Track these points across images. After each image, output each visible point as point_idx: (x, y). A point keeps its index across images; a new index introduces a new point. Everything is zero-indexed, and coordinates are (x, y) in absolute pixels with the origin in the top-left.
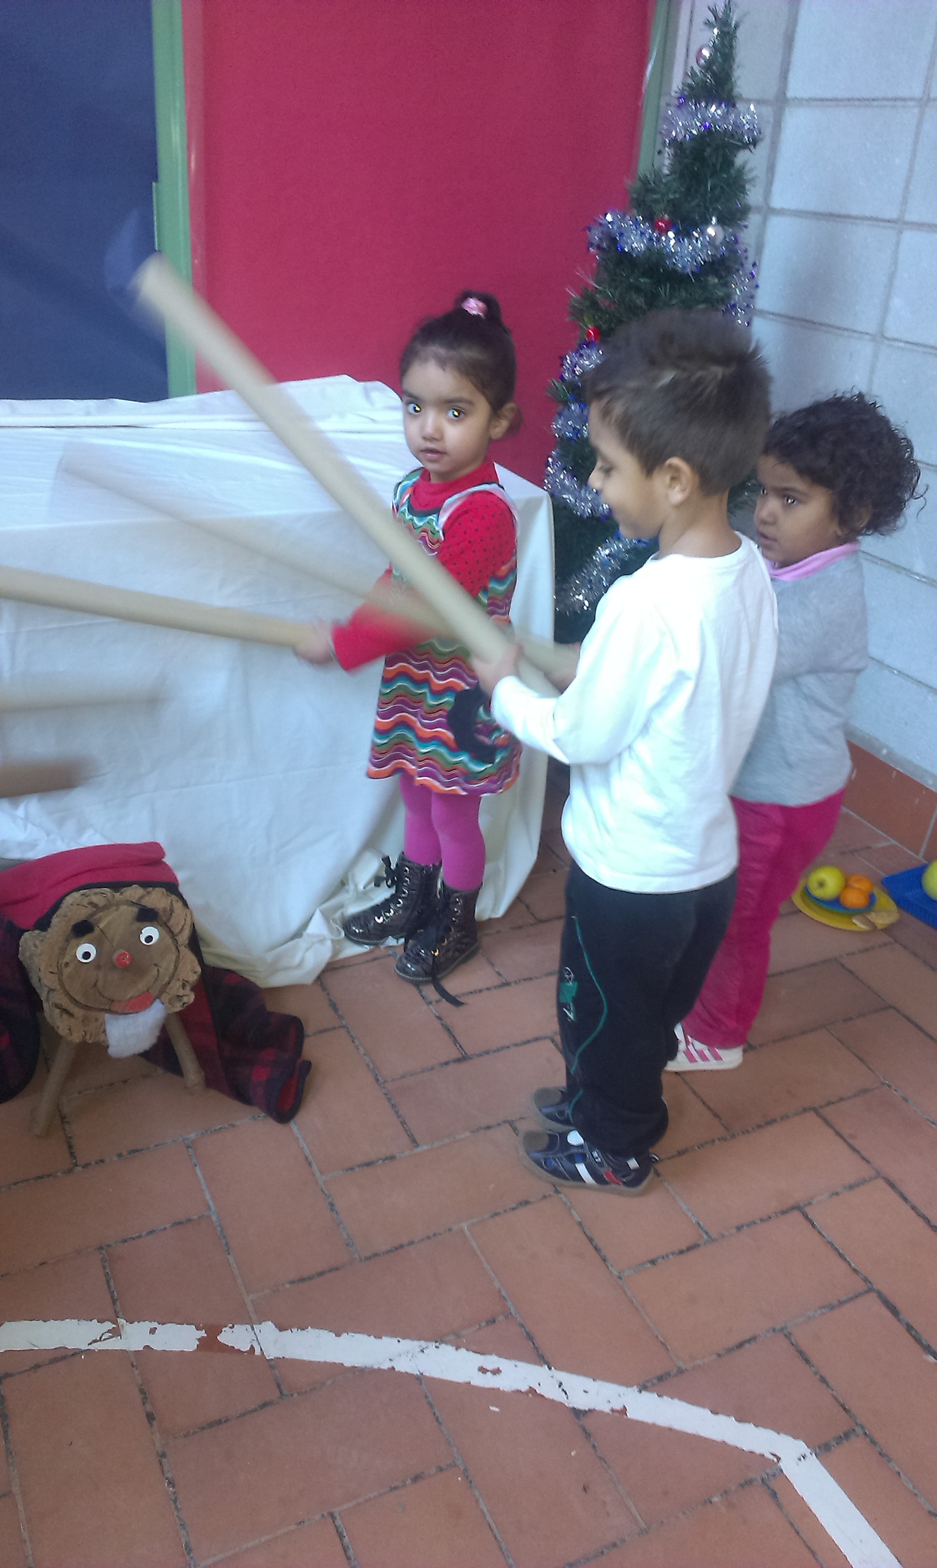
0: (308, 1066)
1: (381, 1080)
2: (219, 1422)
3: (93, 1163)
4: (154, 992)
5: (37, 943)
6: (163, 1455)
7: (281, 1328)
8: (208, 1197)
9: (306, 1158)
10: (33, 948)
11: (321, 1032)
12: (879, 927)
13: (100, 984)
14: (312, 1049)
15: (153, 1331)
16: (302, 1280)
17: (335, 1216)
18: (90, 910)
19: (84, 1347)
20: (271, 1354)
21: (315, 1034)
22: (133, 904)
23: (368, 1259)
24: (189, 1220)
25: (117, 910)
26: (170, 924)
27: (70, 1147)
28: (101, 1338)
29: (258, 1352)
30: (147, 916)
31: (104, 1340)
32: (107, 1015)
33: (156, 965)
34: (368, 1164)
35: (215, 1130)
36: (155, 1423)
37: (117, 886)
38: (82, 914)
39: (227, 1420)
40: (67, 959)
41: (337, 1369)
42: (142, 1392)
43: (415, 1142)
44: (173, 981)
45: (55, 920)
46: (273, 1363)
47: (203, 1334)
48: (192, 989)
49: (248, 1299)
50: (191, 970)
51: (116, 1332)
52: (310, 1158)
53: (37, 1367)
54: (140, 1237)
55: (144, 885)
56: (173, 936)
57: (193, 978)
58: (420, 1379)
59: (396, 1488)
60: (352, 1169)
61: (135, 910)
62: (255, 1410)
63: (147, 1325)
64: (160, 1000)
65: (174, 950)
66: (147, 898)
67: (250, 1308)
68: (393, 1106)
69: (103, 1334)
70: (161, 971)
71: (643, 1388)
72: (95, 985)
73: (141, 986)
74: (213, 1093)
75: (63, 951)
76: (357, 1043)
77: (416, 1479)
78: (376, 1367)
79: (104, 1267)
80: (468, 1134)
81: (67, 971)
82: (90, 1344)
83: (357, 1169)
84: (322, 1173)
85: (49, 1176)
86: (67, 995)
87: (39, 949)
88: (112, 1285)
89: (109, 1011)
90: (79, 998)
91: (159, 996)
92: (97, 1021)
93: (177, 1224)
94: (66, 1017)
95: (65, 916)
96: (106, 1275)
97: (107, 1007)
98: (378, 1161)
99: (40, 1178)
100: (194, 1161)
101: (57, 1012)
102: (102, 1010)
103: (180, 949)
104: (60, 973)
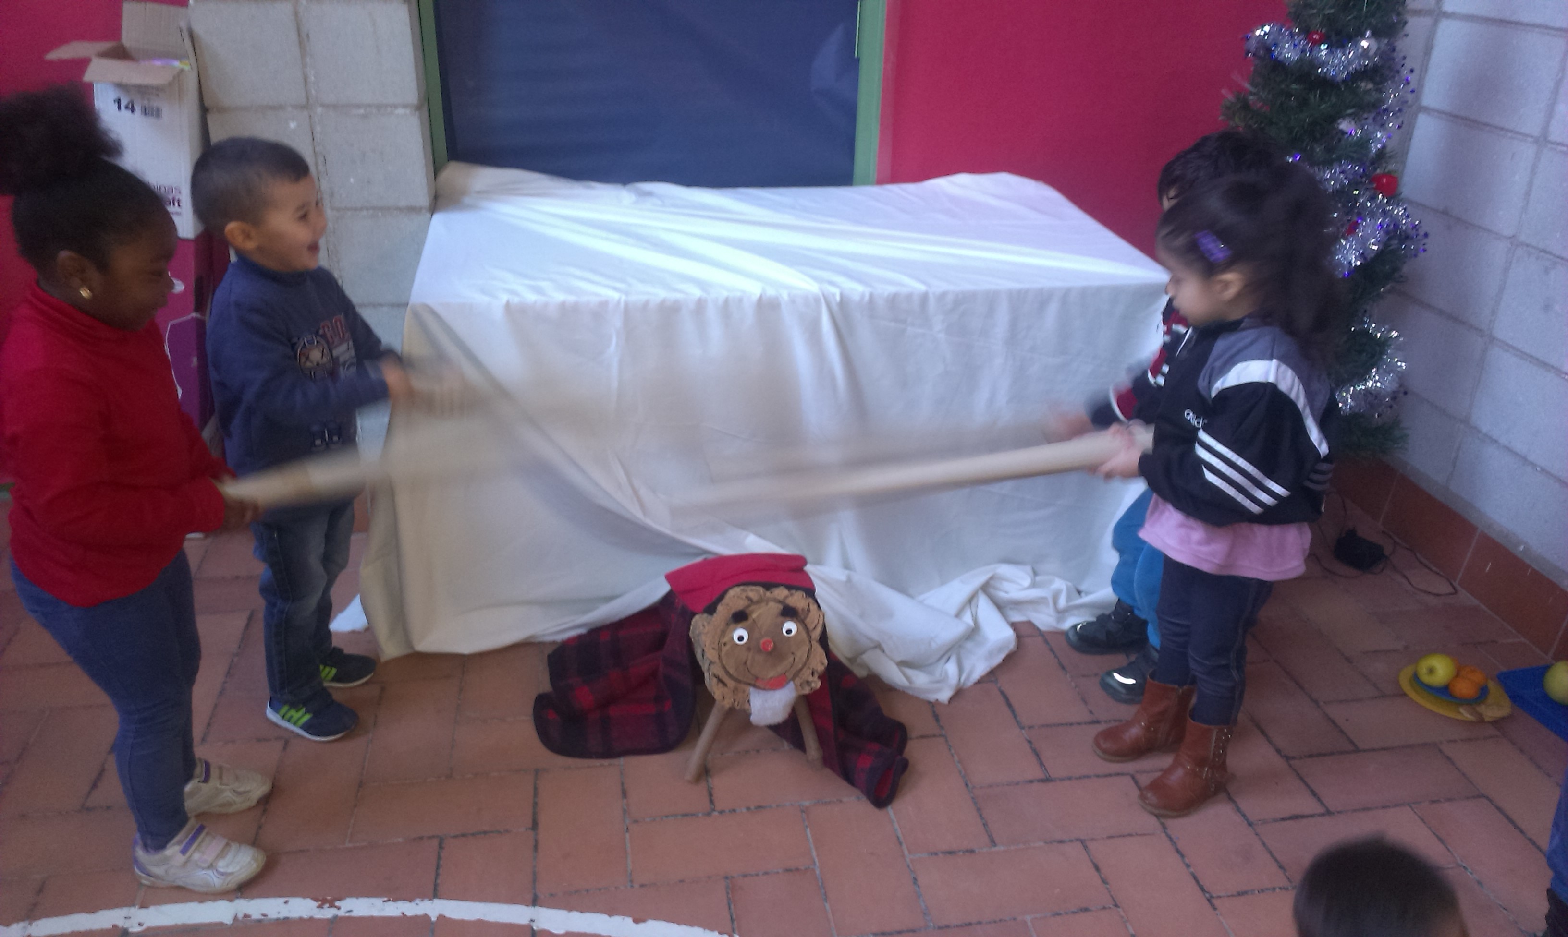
0: (907, 763)
1: (970, 786)
3: (727, 811)
4: (789, 675)
5: (705, 624)
8: (814, 854)
9: (898, 838)
10: (702, 628)
11: (923, 737)
12: (1487, 719)
13: (749, 663)
14: (914, 750)
16: (883, 934)
17: (917, 889)
18: (746, 603)
21: (917, 738)
22: (780, 602)
23: (940, 928)
24: (798, 869)
25: (767, 604)
26: (808, 620)
27: (711, 795)
30: (789, 612)
32: (752, 689)
33: (793, 653)
34: (951, 853)
35: (826, 802)
37: (768, 587)
38: (740, 605)
40: (726, 639)
43: (993, 843)
44: (804, 670)
45: (720, 608)
48: (819, 677)
50: (819, 662)
52: (902, 839)
54: (757, 874)
55: (789, 587)
56: (808, 631)
57: (821, 668)
60: (936, 854)
61: (781, 607)
64: (794, 683)
65: (808, 643)
66: (790, 598)
68: (979, 810)
70: (797, 659)
72: (745, 663)
73: (780, 669)
74: (828, 772)
75: (723, 633)
76: (953, 751)
79: (728, 893)
80: (1041, 844)
81: (725, 649)
83: (941, 855)
84: (910, 852)
85: (692, 815)
86: (724, 668)
87: (707, 628)
88: (732, 907)
89: (754, 686)
90: (731, 671)
91: (793, 679)
92: (744, 691)
93: (788, 870)
94: (721, 685)
95: (728, 605)
96: (729, 899)
97: (753, 682)
98: (960, 851)
99: (685, 815)
100: (806, 823)
101: (715, 680)
102: (750, 684)
103: (812, 642)
104: (719, 650)
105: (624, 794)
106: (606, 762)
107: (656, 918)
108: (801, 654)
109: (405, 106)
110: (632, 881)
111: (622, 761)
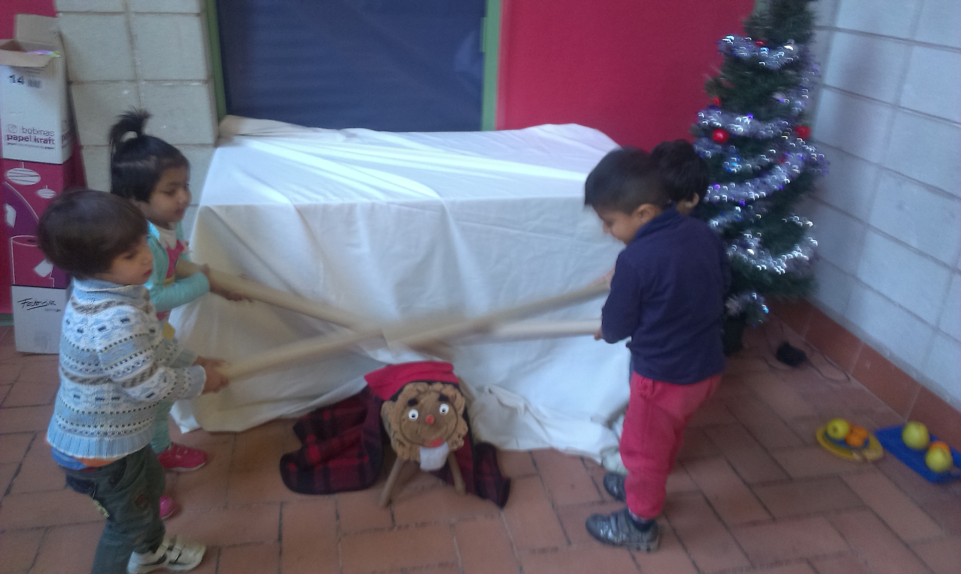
1: (555, 506)
3: (403, 526)
4: (444, 438)
5: (391, 407)
8: (458, 553)
10: (388, 410)
11: (526, 475)
12: (869, 459)
13: (419, 432)
14: (521, 485)
18: (417, 393)
22: (438, 392)
24: (447, 563)
25: (430, 394)
26: (454, 404)
27: (393, 516)
30: (443, 399)
32: (421, 448)
33: (446, 425)
34: (544, 550)
35: (465, 519)
37: (430, 383)
38: (413, 395)
40: (404, 417)
43: (570, 543)
44: (454, 434)
45: (400, 397)
48: (463, 439)
50: (463, 429)
52: (513, 541)
54: (422, 567)
55: (444, 383)
56: (456, 411)
57: (463, 433)
60: (534, 551)
61: (438, 395)
64: (448, 443)
65: (455, 417)
66: (444, 390)
68: (561, 522)
70: (449, 428)
73: (438, 435)
75: (403, 413)
76: (545, 484)
81: (403, 423)
83: (537, 552)
84: (518, 550)
85: (383, 529)
86: (403, 435)
87: (392, 410)
89: (423, 446)
90: (408, 436)
91: (447, 440)
92: (416, 449)
93: (441, 564)
94: (401, 445)
95: (405, 395)
97: (422, 443)
98: (549, 549)
99: (377, 529)
100: (453, 533)
101: (397, 444)
102: (420, 445)
103: (458, 417)
104: (400, 424)
105: (338, 517)
106: (326, 497)
108: (452, 424)
109: (199, 81)
110: (342, 573)
111: (336, 496)
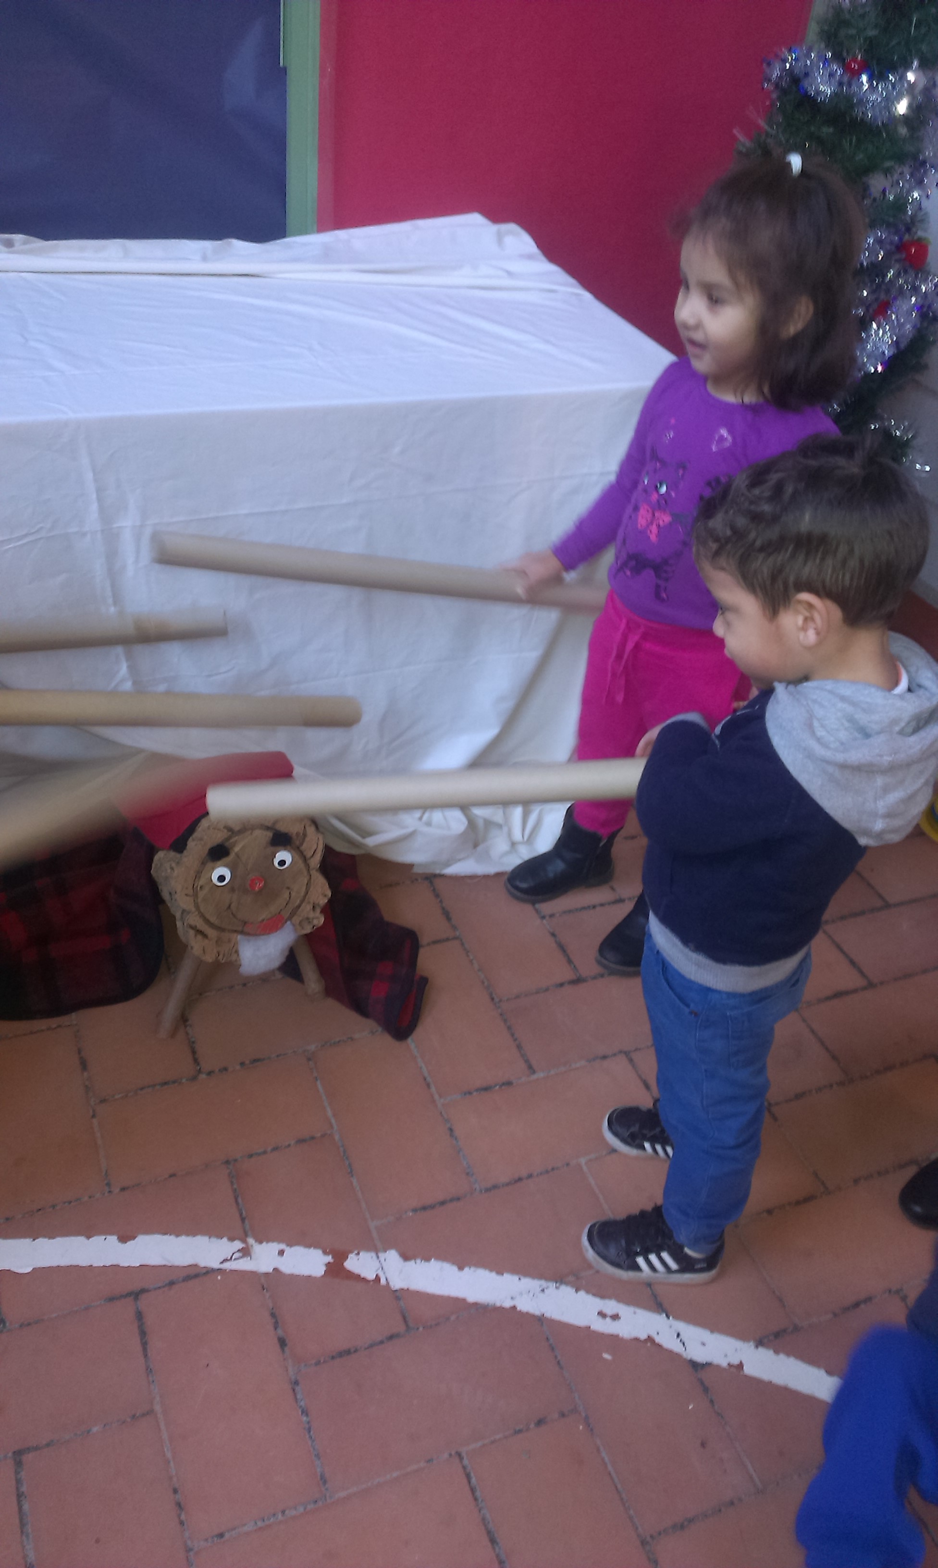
0: (424, 981)
1: (496, 1000)
2: (348, 1352)
4: (286, 914)
5: (174, 865)
6: (296, 1383)
7: (406, 1257)
8: (329, 1113)
9: (425, 1079)
10: (169, 871)
11: (435, 942)
13: (233, 906)
14: (427, 962)
15: (281, 1253)
16: (424, 1208)
17: (455, 1143)
18: (225, 833)
19: (216, 1265)
20: (397, 1283)
21: (429, 944)
22: (268, 828)
23: (488, 1190)
24: (313, 1138)
25: (251, 834)
26: (303, 848)
27: (194, 1052)
28: (231, 1257)
29: (383, 1281)
30: (280, 839)
31: (235, 1259)
32: (239, 937)
33: (288, 888)
34: (486, 1089)
35: (334, 1044)
36: (286, 1349)
38: (217, 837)
39: (356, 1351)
40: (202, 882)
41: (459, 1304)
42: (273, 1315)
43: (531, 1069)
44: (303, 906)
45: (191, 844)
46: (398, 1294)
47: (329, 1259)
48: (322, 912)
49: (373, 1225)
50: (321, 894)
51: (246, 1252)
52: (429, 1079)
53: (172, 1283)
54: (265, 1152)
56: (305, 860)
57: (323, 901)
58: (541, 1320)
59: (520, 1431)
60: (470, 1093)
61: (270, 834)
62: (382, 1342)
63: (275, 1247)
64: (291, 922)
65: (305, 873)
66: (280, 822)
67: (375, 1234)
68: (509, 1028)
69: (233, 1254)
70: (293, 894)
71: (760, 1343)
72: (229, 907)
74: (331, 1002)
75: (198, 875)
76: (471, 957)
77: (540, 1422)
78: (498, 1304)
79: (232, 1183)
80: (583, 1063)
81: (201, 894)
82: (222, 1263)
83: (475, 1093)
84: (440, 1096)
85: (174, 1082)
86: (202, 916)
87: (176, 872)
88: (240, 1200)
89: (242, 932)
90: (213, 919)
91: (290, 918)
92: (229, 941)
93: (301, 1141)
94: (199, 937)
95: (201, 839)
96: (235, 1191)
97: (240, 929)
98: (496, 1086)
99: (166, 1083)
100: (315, 1074)
101: (192, 933)
102: (236, 931)
103: (311, 872)
104: (195, 895)
105: (84, 1065)
106: (54, 1022)
107: (148, 1231)
108: (299, 888)
110: (108, 1184)
111: (73, 1018)
